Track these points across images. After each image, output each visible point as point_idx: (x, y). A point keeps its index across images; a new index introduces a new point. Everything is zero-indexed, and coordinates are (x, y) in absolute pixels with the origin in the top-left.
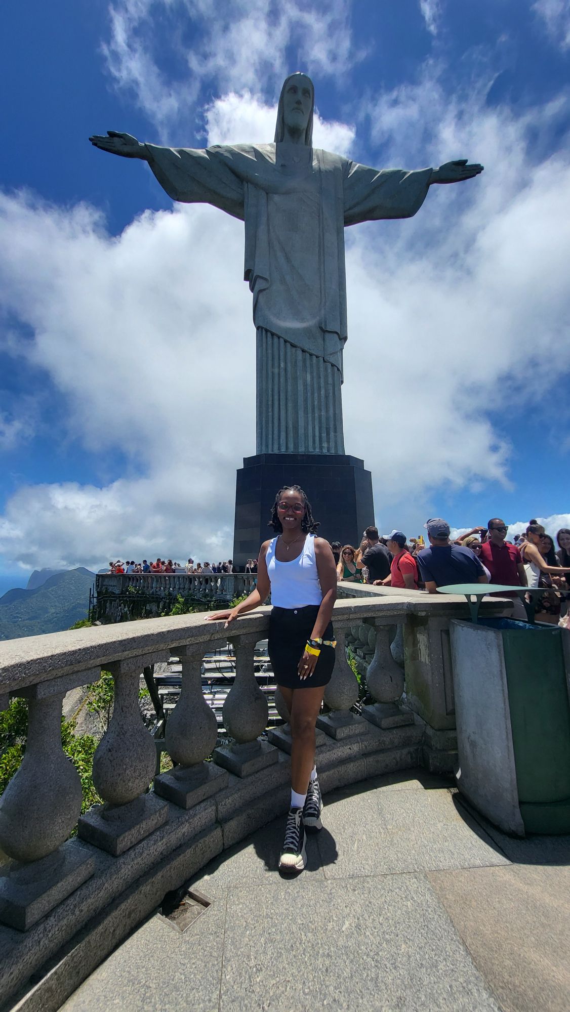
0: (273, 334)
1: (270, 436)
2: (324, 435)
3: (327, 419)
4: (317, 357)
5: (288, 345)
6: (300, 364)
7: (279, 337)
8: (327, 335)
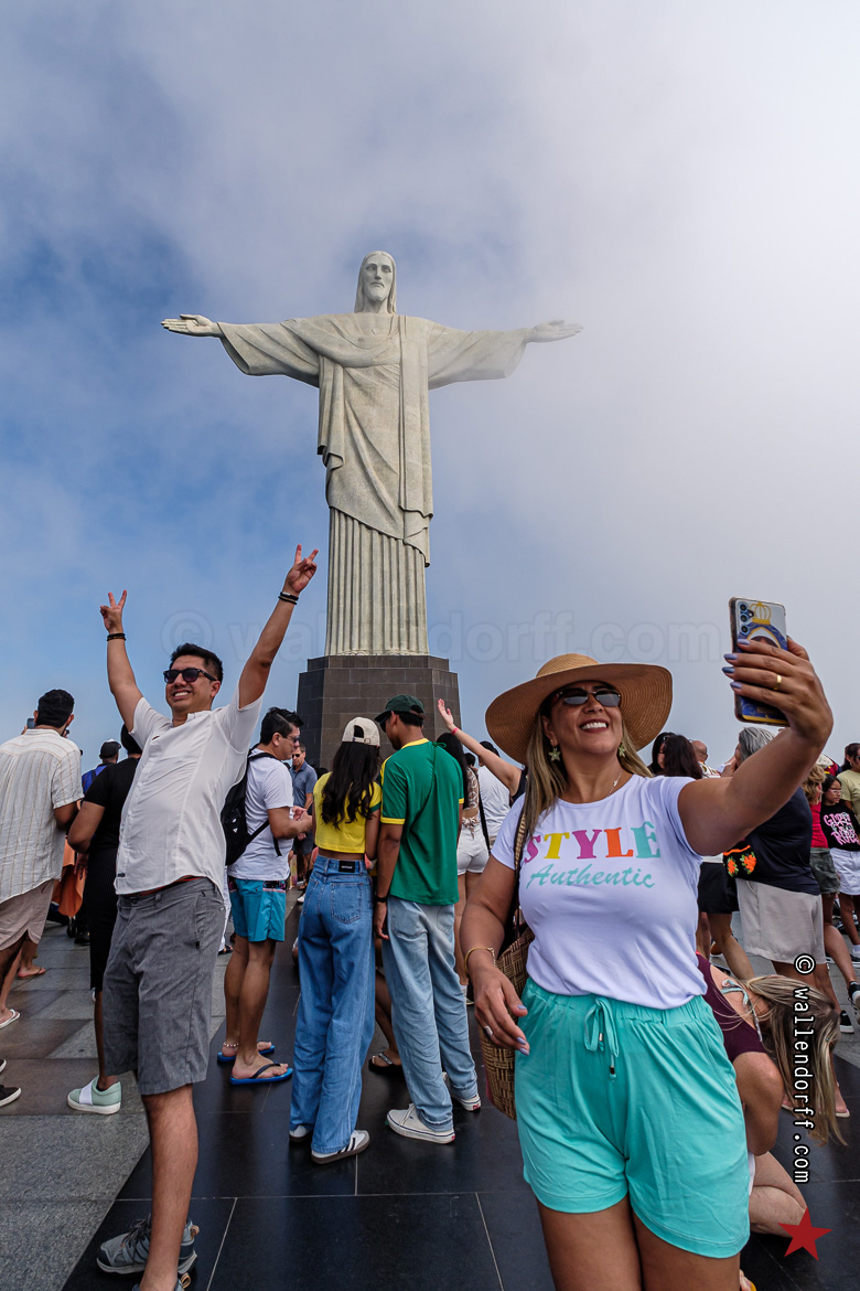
0: (346, 515)
1: (341, 632)
2: (404, 630)
3: (408, 610)
4: (396, 539)
5: (363, 527)
6: (377, 548)
7: (353, 519)
8: (407, 515)
